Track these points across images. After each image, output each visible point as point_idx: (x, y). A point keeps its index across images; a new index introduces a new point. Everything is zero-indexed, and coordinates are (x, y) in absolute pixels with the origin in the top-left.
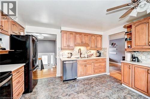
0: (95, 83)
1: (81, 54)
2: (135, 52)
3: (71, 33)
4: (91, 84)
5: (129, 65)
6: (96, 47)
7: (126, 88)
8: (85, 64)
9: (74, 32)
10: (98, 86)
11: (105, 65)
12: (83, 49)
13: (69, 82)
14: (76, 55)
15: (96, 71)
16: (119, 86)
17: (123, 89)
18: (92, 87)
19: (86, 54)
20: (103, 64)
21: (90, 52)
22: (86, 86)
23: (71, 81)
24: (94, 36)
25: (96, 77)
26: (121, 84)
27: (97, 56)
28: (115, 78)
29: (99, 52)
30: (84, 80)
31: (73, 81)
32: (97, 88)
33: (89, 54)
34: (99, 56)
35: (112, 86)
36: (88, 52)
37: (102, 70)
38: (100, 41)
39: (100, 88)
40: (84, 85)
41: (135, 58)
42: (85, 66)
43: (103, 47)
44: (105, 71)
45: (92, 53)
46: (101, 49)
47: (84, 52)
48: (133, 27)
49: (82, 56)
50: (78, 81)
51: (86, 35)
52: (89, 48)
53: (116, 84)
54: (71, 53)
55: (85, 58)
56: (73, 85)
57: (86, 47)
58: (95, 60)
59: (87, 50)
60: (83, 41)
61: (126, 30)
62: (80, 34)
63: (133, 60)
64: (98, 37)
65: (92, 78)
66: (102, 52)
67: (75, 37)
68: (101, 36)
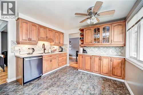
0: (60, 75)
1: (44, 50)
2: (85, 47)
3: (34, 24)
4: (57, 76)
5: (82, 56)
6: (60, 43)
7: (81, 71)
8: (51, 59)
9: (37, 24)
10: (64, 76)
11: (66, 58)
12: (47, 44)
13: (32, 82)
14: (39, 50)
15: (60, 64)
16: (77, 72)
17: (79, 73)
18: (60, 78)
19: (50, 50)
20: (65, 58)
21: (54, 47)
22: (53, 80)
23: (36, 80)
24: (58, 33)
25: (60, 70)
26: (78, 70)
27: (60, 51)
28: (73, 67)
29: (61, 48)
30: (50, 75)
31: (38, 80)
32: (63, 77)
33: (53, 49)
34: (61, 51)
35: (73, 73)
36: (52, 47)
37: (64, 63)
38: (62, 38)
39: (65, 77)
40: (51, 79)
41: (85, 51)
42: (51, 61)
43: (65, 43)
44: (66, 63)
45: (55, 48)
46: (63, 45)
47: (48, 47)
48: (84, 30)
49: (46, 51)
50: (44, 78)
51: (51, 30)
52: (53, 43)
53: (75, 70)
54: (33, 49)
55: (50, 53)
56: (39, 83)
57: (49, 43)
58: (59, 55)
59: (51, 45)
60: (48, 35)
61: (80, 32)
62: (45, 28)
63: (84, 52)
64: (61, 34)
65: (57, 72)
66: (63, 47)
67: (39, 30)
68: (63, 34)
